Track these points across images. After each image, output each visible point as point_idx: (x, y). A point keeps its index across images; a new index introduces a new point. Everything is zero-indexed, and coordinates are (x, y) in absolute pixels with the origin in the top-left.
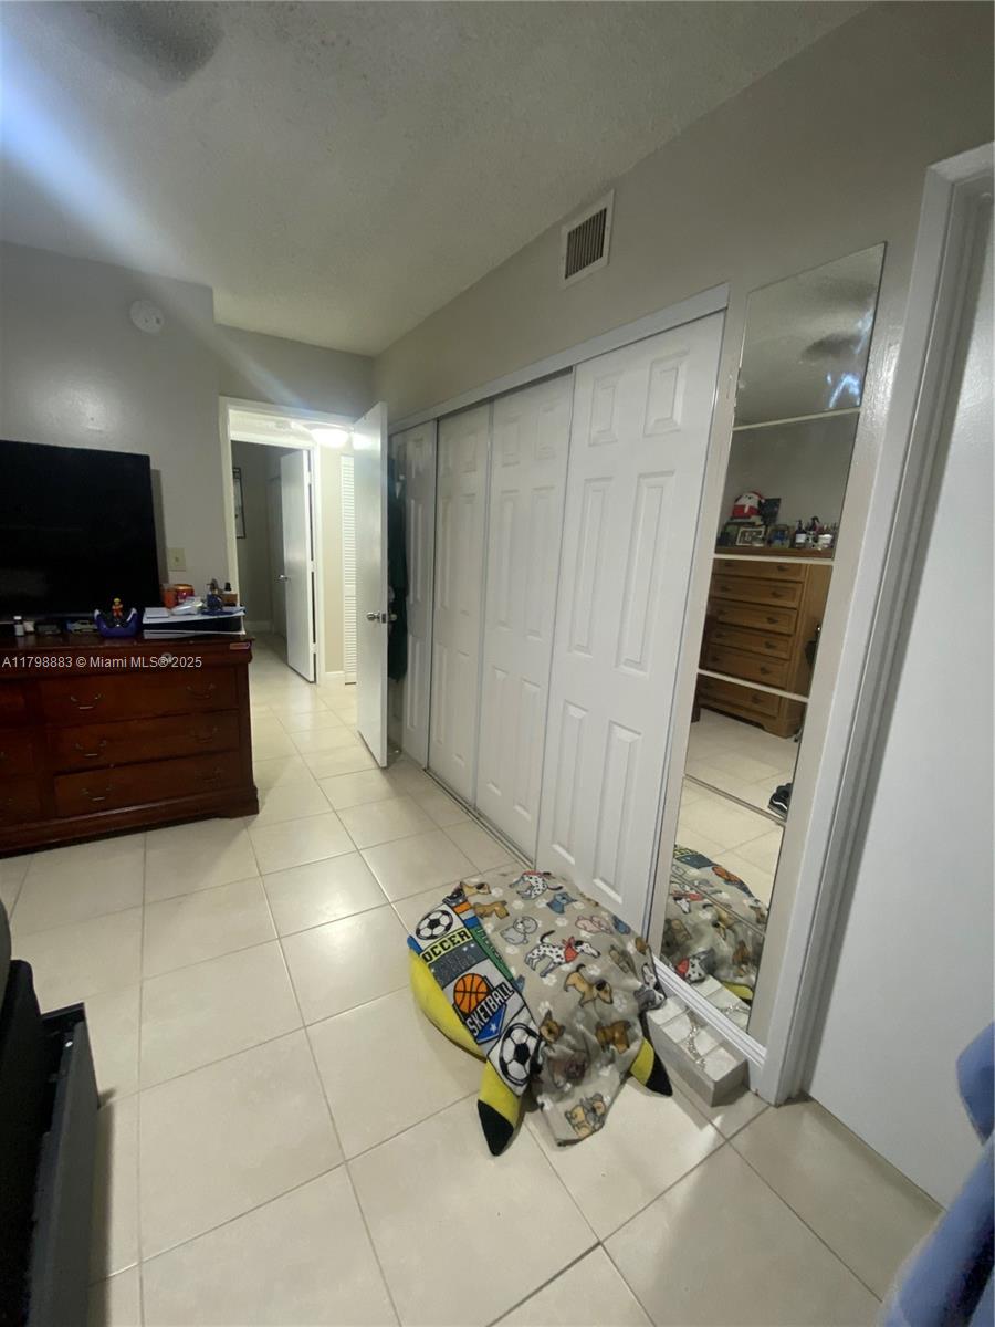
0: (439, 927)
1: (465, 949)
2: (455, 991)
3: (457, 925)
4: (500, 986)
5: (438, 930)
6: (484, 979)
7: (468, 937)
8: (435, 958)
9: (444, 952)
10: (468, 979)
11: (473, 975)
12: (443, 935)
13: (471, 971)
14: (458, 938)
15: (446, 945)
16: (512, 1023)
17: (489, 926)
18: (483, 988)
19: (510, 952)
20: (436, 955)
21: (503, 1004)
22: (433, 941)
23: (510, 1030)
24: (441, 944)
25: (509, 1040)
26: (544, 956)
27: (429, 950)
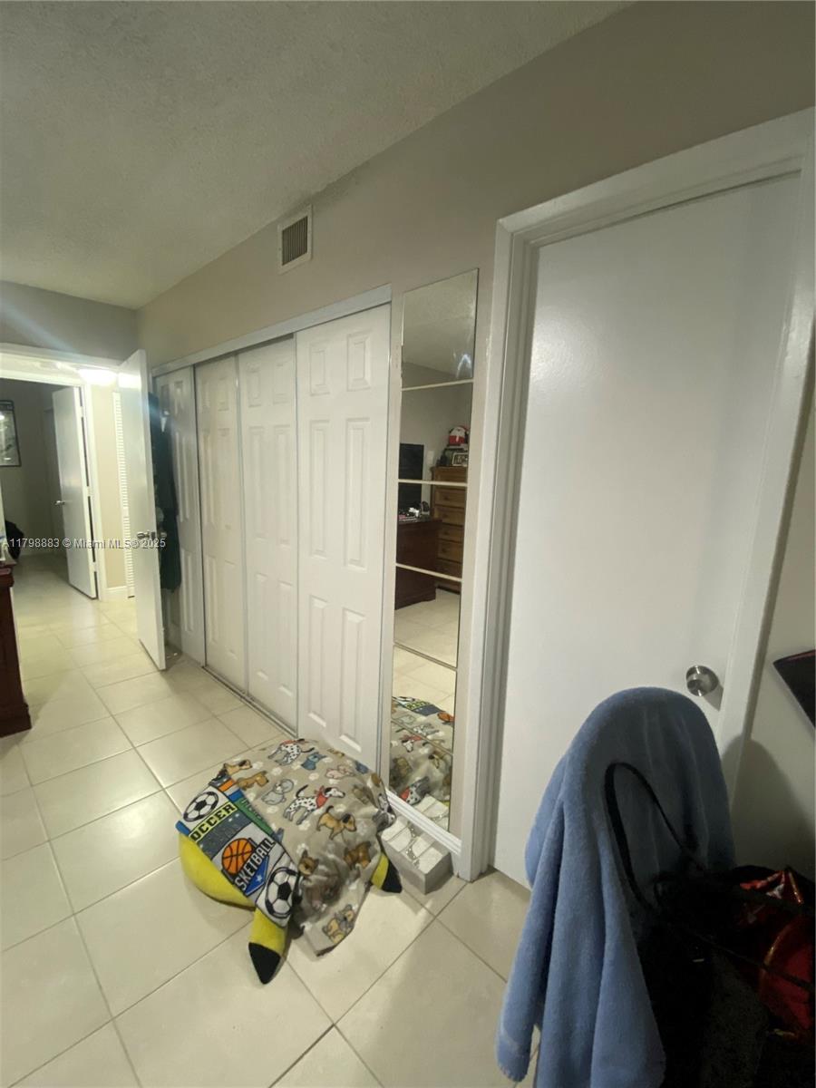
0: (206, 807)
1: (230, 820)
2: (223, 858)
3: (223, 801)
4: (263, 843)
5: (204, 811)
6: (249, 841)
7: (233, 809)
8: (203, 835)
9: (210, 828)
10: (234, 846)
11: (239, 840)
12: (209, 813)
13: (237, 837)
14: (224, 812)
15: (212, 822)
16: (275, 868)
17: (251, 795)
18: (248, 848)
19: (271, 812)
20: (203, 832)
21: (267, 856)
22: (199, 821)
23: (274, 874)
24: (208, 822)
25: (273, 884)
26: (300, 807)
27: (197, 829)
